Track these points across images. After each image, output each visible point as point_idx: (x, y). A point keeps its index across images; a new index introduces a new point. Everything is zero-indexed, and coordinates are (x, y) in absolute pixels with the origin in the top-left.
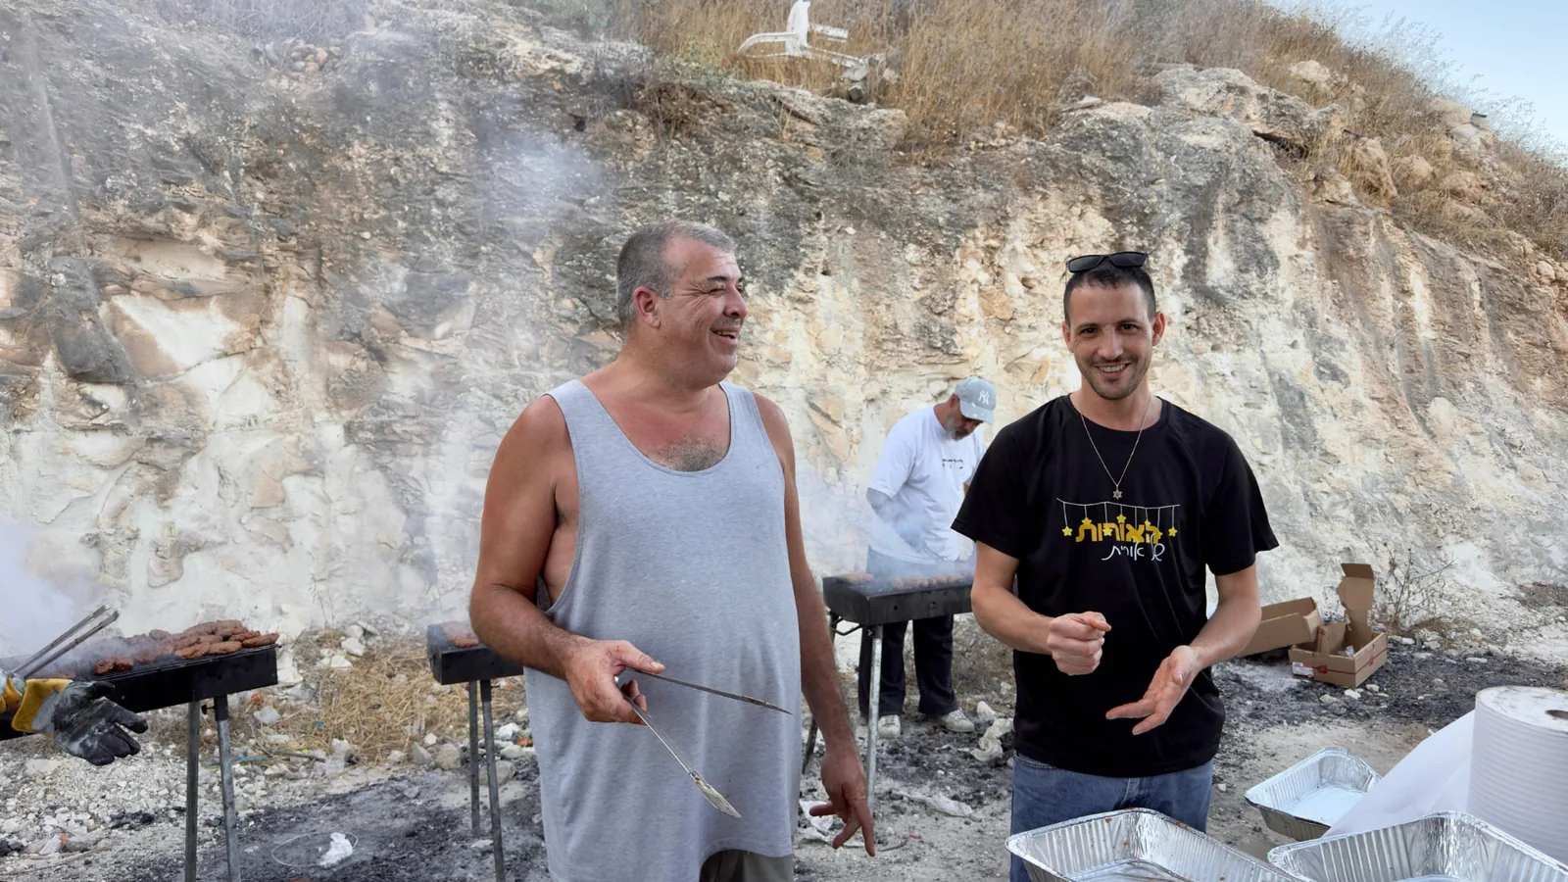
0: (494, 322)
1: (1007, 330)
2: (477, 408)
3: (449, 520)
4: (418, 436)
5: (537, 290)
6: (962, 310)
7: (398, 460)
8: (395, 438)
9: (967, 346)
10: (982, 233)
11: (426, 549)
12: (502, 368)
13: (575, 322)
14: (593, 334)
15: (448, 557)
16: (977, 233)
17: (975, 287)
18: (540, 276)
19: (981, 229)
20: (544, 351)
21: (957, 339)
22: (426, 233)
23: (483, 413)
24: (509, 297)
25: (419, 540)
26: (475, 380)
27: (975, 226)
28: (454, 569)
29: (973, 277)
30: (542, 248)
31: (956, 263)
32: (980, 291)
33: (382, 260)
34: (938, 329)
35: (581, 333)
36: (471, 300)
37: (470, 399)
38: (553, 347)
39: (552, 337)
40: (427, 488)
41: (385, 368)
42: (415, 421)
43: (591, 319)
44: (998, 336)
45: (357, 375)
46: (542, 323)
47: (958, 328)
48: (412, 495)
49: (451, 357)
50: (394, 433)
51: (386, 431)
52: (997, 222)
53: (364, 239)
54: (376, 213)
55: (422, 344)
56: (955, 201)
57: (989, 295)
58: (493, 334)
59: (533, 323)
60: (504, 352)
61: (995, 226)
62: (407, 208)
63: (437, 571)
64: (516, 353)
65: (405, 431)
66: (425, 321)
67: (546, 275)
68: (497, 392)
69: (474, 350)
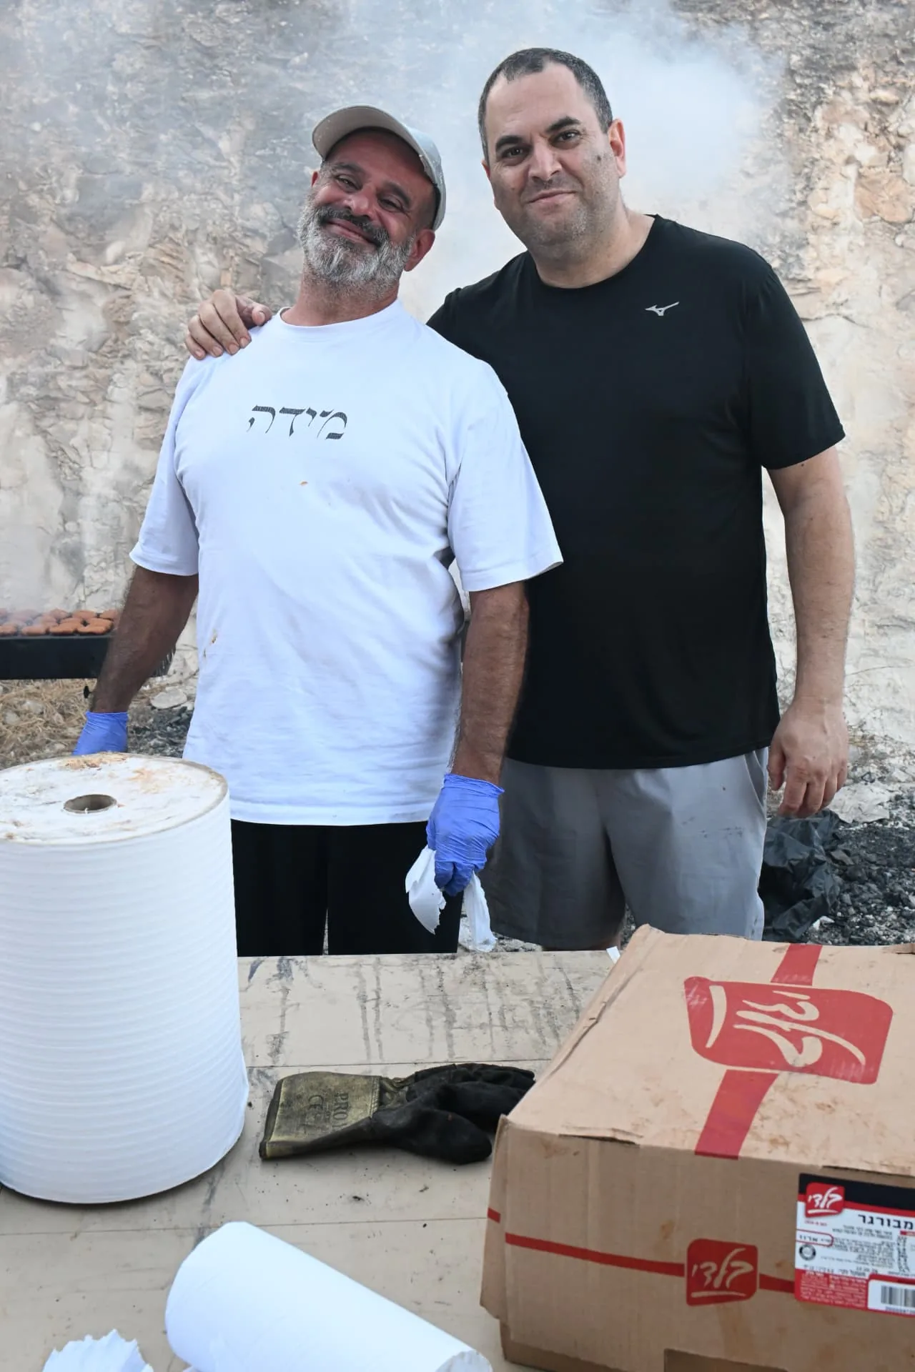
0: (171, 239)
1: (899, 240)
2: (145, 357)
3: (104, 502)
4: (83, 392)
5: (221, 194)
6: (822, 209)
7: (61, 423)
8: (60, 395)
9: (826, 267)
10: (866, 79)
11: (75, 538)
12: (180, 302)
13: (264, 237)
14: (287, 253)
15: (98, 550)
16: (857, 79)
17: (851, 171)
18: (226, 172)
19: (863, 72)
20: (227, 278)
21: (807, 255)
22: (100, 120)
23: (153, 363)
24: (188, 204)
25: (70, 526)
26: (147, 319)
27: (852, 68)
28: (103, 565)
29: (847, 154)
30: (229, 132)
31: (816, 130)
32: (860, 176)
33: (54, 160)
34: (778, 239)
35: (271, 253)
36: (147, 210)
37: (139, 345)
38: (238, 273)
39: (237, 259)
40: (87, 461)
41: (59, 305)
42: (84, 373)
43: (283, 231)
44: (884, 251)
45: (22, 313)
46: (223, 239)
47: (812, 238)
48: (70, 468)
49: (126, 289)
50: (59, 389)
51: (51, 385)
52: (895, 58)
53: (35, 133)
54: (46, 96)
55: (90, 271)
56: (827, 27)
57: (873, 182)
58: (171, 256)
59: (215, 239)
60: (182, 280)
61: (891, 67)
62: (79, 86)
63: (86, 566)
64: (196, 281)
65: (70, 386)
66: (94, 240)
67: (233, 171)
68: (172, 336)
69: (150, 278)
